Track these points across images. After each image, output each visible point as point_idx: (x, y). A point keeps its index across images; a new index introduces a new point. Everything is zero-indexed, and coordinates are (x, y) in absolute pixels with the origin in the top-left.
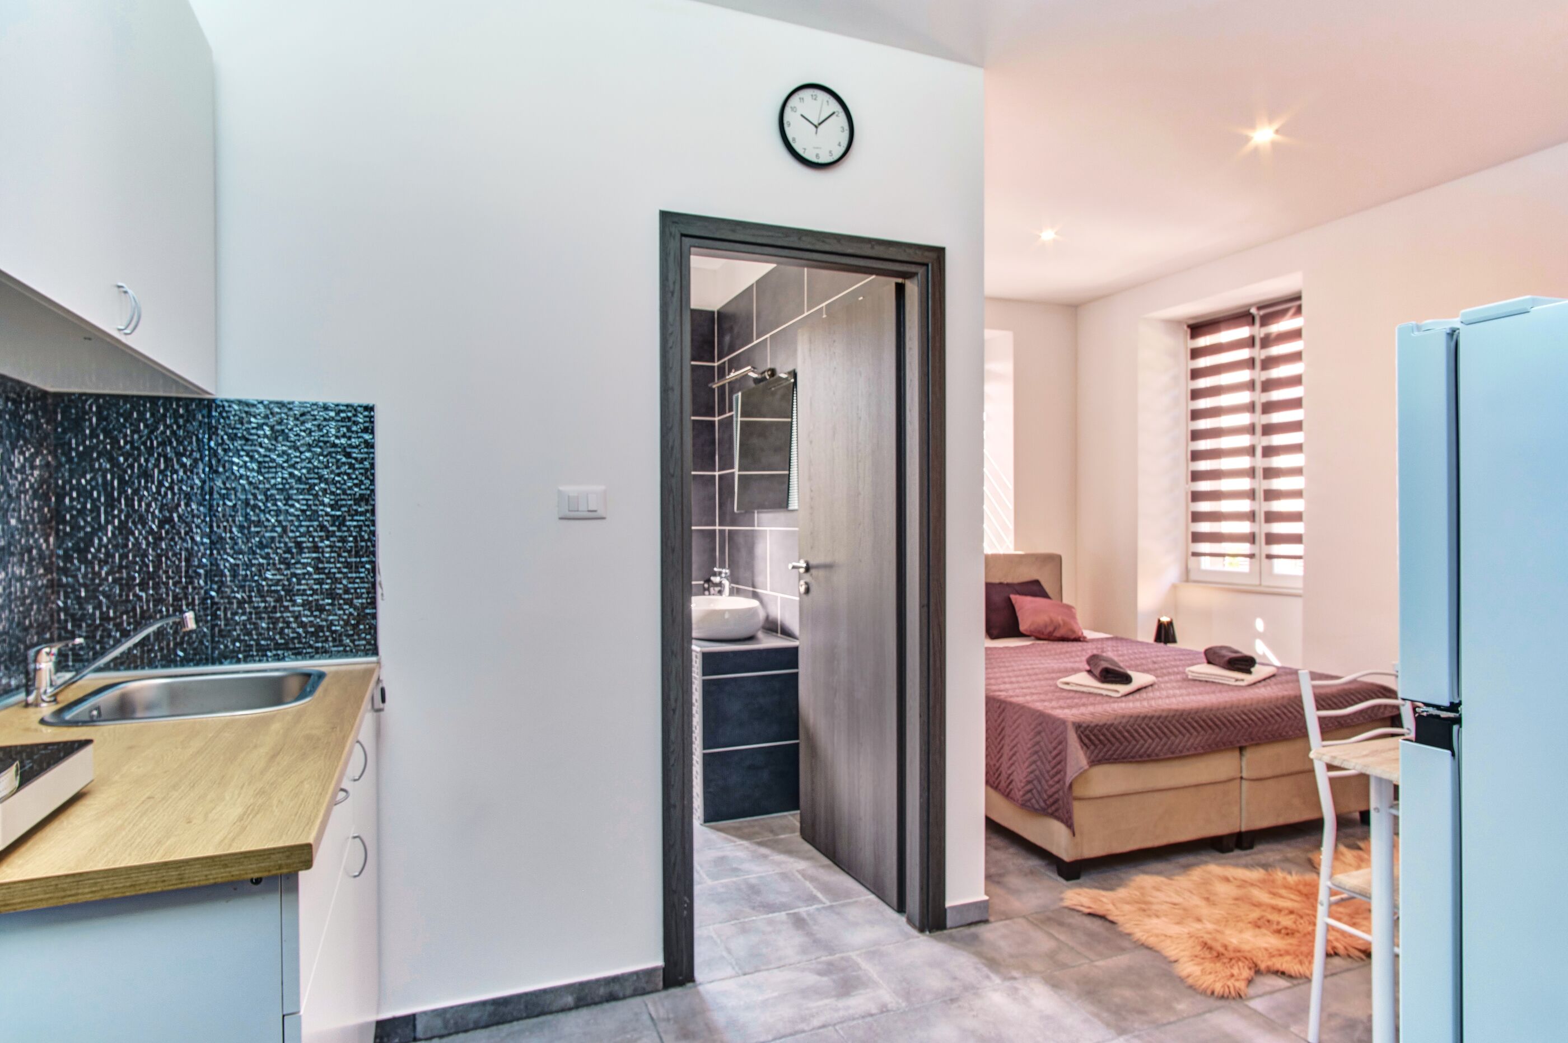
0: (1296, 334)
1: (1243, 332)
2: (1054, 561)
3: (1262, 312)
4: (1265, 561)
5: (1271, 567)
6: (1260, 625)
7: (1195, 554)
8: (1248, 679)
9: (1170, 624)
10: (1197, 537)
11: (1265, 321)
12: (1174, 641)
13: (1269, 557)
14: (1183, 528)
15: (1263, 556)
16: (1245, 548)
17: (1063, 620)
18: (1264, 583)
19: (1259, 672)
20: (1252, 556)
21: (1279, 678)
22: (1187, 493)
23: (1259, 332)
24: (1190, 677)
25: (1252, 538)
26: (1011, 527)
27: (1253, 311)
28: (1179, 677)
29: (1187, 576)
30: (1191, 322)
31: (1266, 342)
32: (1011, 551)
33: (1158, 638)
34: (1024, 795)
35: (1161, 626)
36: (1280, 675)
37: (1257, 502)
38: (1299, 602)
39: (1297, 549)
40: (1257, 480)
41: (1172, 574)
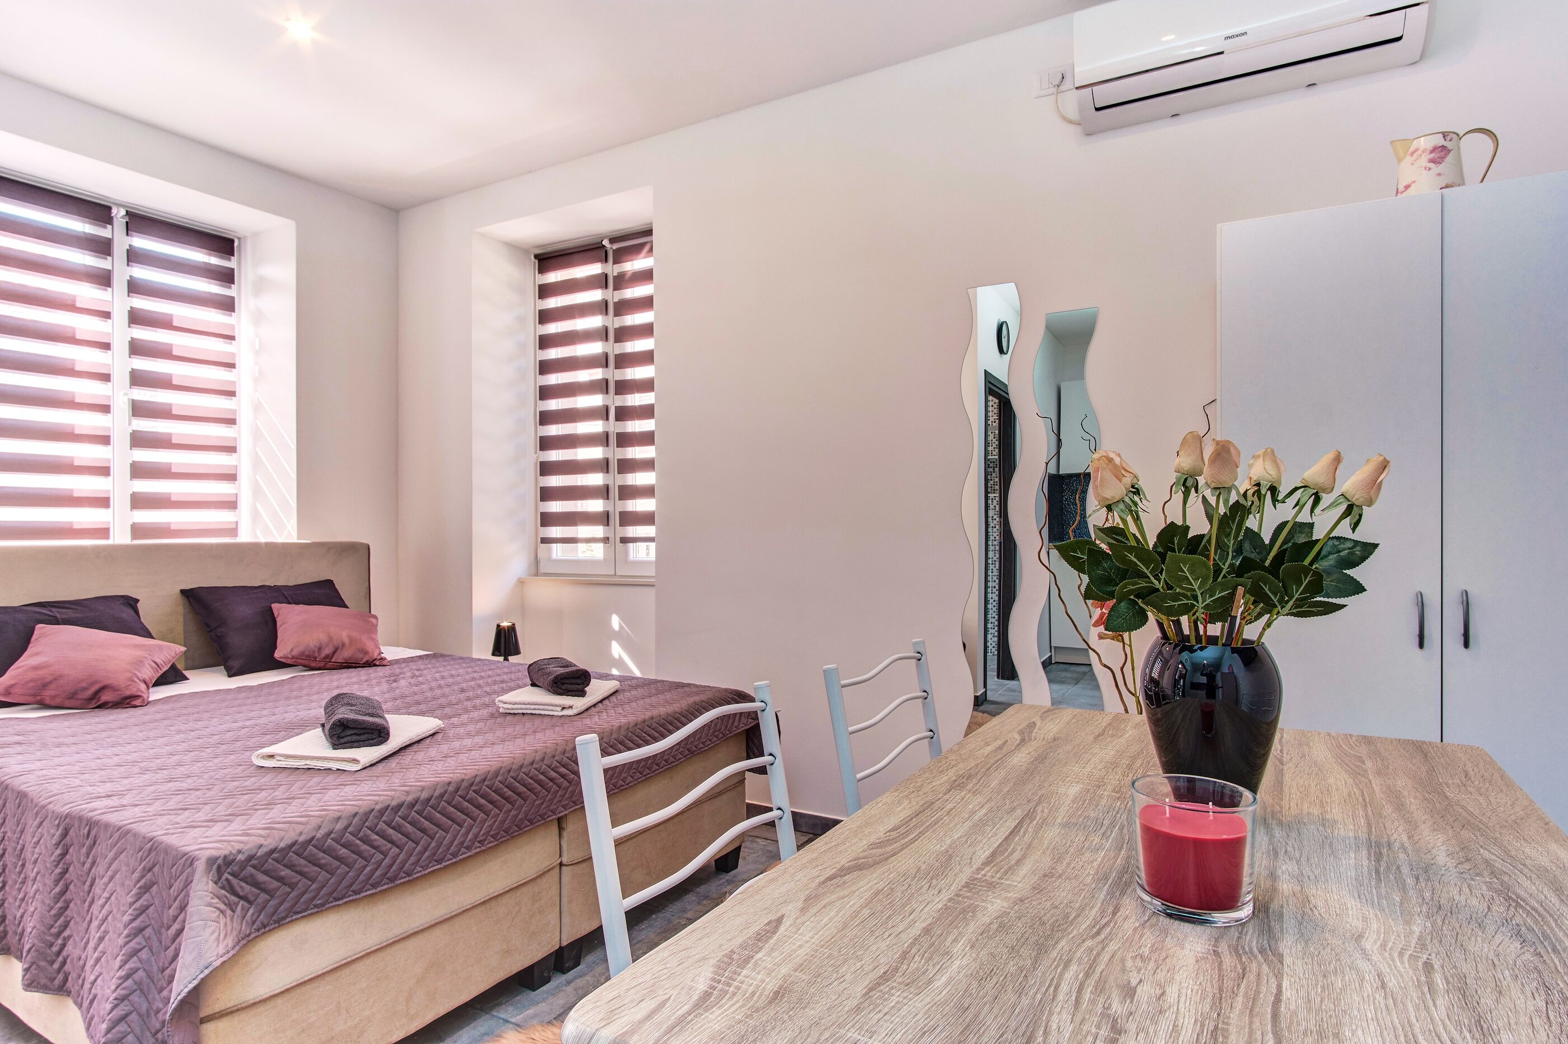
0: (647, 276)
1: (595, 269)
2: (360, 552)
3: (615, 246)
4: (619, 545)
5: (626, 553)
6: (615, 622)
7: (545, 541)
8: (578, 703)
9: (512, 629)
10: (547, 520)
11: (620, 256)
12: (517, 652)
13: (625, 540)
14: (530, 508)
15: (618, 540)
16: (598, 531)
17: (350, 637)
18: (618, 573)
19: (597, 689)
20: (606, 540)
21: (620, 697)
22: (536, 463)
23: (613, 270)
24: (501, 710)
25: (604, 519)
26: (294, 504)
27: (606, 242)
28: (485, 712)
29: (536, 569)
30: (538, 251)
31: (621, 282)
32: (294, 539)
33: (497, 651)
34: (109, 1031)
35: (500, 631)
36: (624, 691)
37: (611, 475)
38: (652, 591)
39: (649, 531)
40: (611, 448)
41: (518, 565)
